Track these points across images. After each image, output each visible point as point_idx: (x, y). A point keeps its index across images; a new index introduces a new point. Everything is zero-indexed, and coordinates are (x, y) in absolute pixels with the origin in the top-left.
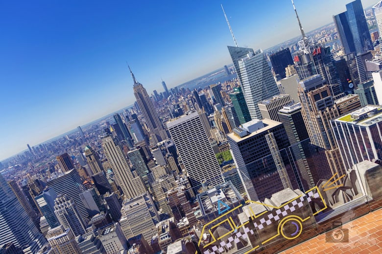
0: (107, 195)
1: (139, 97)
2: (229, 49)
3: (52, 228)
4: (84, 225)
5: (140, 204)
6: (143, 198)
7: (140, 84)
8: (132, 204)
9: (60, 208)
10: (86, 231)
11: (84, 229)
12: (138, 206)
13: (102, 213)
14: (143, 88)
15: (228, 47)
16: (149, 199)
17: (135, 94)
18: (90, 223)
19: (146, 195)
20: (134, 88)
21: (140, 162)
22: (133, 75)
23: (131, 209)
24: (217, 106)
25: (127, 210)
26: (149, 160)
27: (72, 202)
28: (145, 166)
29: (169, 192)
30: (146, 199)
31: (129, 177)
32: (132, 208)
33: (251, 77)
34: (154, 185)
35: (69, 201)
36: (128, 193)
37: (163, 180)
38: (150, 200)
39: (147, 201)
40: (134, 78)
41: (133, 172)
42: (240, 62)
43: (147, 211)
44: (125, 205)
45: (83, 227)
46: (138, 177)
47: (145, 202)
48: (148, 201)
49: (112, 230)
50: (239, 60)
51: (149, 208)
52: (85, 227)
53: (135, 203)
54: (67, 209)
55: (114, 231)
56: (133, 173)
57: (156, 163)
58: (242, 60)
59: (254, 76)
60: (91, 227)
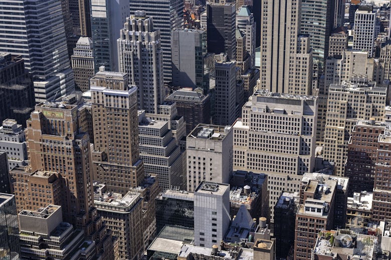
0: (221, 58)
3: (106, 70)
4: (158, 95)
5: (290, 115)
6: (302, 107)
8: (273, 106)
9: (130, 38)
10: (158, 109)
11: (155, 103)
12: (282, 115)
13: (199, 90)
16: (311, 113)
18: (169, 97)
19: (311, 102)
21: (316, 24)
23: (265, 114)
25: (256, 111)
26: (338, 30)
27: (156, 38)
28: (322, 39)
29: (361, 123)
30: (307, 111)
31: (288, 46)
32: (268, 114)
34: (332, 89)
35: (152, 35)
36: (268, 77)
37: (357, 89)
38: (313, 117)
39: (307, 117)
41: (302, 39)
43: (296, 137)
44: (259, 99)
45: (155, 99)
46: (307, 56)
47: (300, 115)
48: (310, 117)
49: (216, 135)
51: (303, 133)
52: (159, 99)
53: (280, 107)
54: (142, 46)
55: (219, 139)
56: (299, 41)
57: (351, 44)
60: (170, 107)
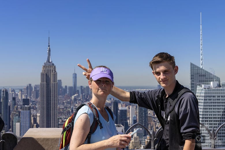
1: (45, 79)
2: (191, 68)
7: (53, 64)
14: (55, 72)
15: (191, 64)
17: (42, 75)
20: (44, 67)
22: (50, 50)
24: (138, 131)
33: (207, 112)
40: (49, 54)
42: (198, 88)
50: (199, 85)
58: (203, 86)
59: (211, 112)
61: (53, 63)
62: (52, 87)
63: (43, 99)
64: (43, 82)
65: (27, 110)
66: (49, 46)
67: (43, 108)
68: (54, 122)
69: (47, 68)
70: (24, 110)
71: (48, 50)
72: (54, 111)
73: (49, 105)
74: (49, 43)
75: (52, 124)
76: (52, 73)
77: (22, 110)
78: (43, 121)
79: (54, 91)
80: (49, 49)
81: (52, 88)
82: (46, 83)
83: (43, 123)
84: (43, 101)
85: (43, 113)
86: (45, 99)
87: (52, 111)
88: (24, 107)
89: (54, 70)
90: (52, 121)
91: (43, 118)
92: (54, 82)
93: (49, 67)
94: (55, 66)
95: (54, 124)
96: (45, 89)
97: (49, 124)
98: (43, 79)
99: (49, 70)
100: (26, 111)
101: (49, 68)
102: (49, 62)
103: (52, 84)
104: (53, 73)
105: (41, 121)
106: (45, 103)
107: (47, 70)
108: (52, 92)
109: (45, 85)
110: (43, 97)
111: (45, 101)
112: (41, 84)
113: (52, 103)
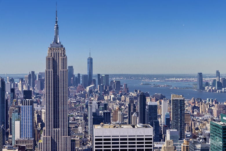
1: (51, 65)
7: (62, 46)
17: (48, 59)
20: (50, 49)
22: (57, 28)
24: (171, 133)
40: (57, 33)
61: (61, 44)
62: (61, 75)
63: (49, 91)
64: (49, 69)
65: (29, 105)
66: (57, 22)
67: (49, 102)
68: (64, 121)
69: (55, 51)
70: (24, 105)
71: (55, 27)
72: (64, 106)
73: (56, 98)
74: (56, 19)
75: (61, 123)
76: (60, 57)
77: (22, 105)
78: (49, 119)
79: (63, 81)
80: (57, 26)
81: (61, 77)
82: (52, 70)
83: (49, 122)
84: (49, 93)
85: (49, 109)
86: (52, 91)
87: (61, 106)
88: (24, 101)
89: (62, 53)
90: (61, 119)
91: (49, 115)
92: (63, 69)
93: (56, 49)
94: (64, 48)
95: (64, 123)
96: (52, 78)
97: (57, 123)
98: (49, 65)
99: (56, 53)
100: (27, 106)
101: (57, 51)
102: (57, 43)
103: (61, 71)
104: (62, 57)
105: (47, 119)
106: (52, 97)
107: (54, 54)
108: (61, 82)
109: (52, 73)
110: (49, 88)
111: (52, 93)
112: (47, 71)
113: (61, 97)
